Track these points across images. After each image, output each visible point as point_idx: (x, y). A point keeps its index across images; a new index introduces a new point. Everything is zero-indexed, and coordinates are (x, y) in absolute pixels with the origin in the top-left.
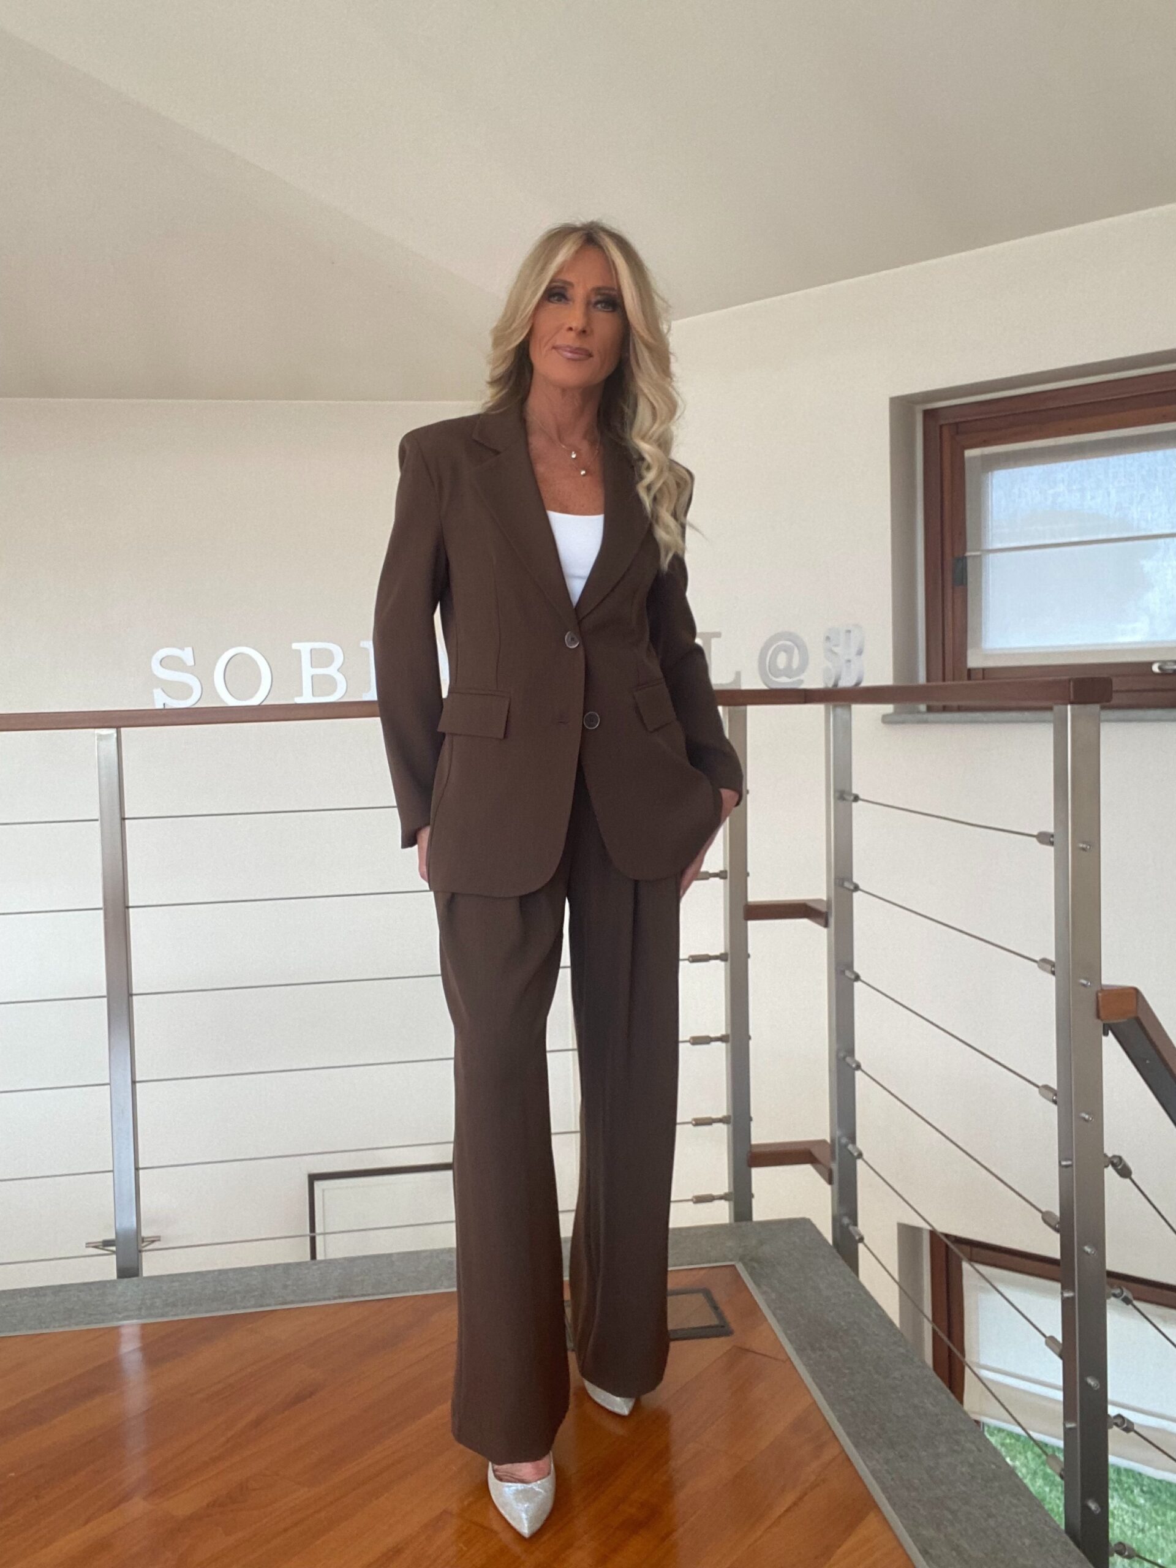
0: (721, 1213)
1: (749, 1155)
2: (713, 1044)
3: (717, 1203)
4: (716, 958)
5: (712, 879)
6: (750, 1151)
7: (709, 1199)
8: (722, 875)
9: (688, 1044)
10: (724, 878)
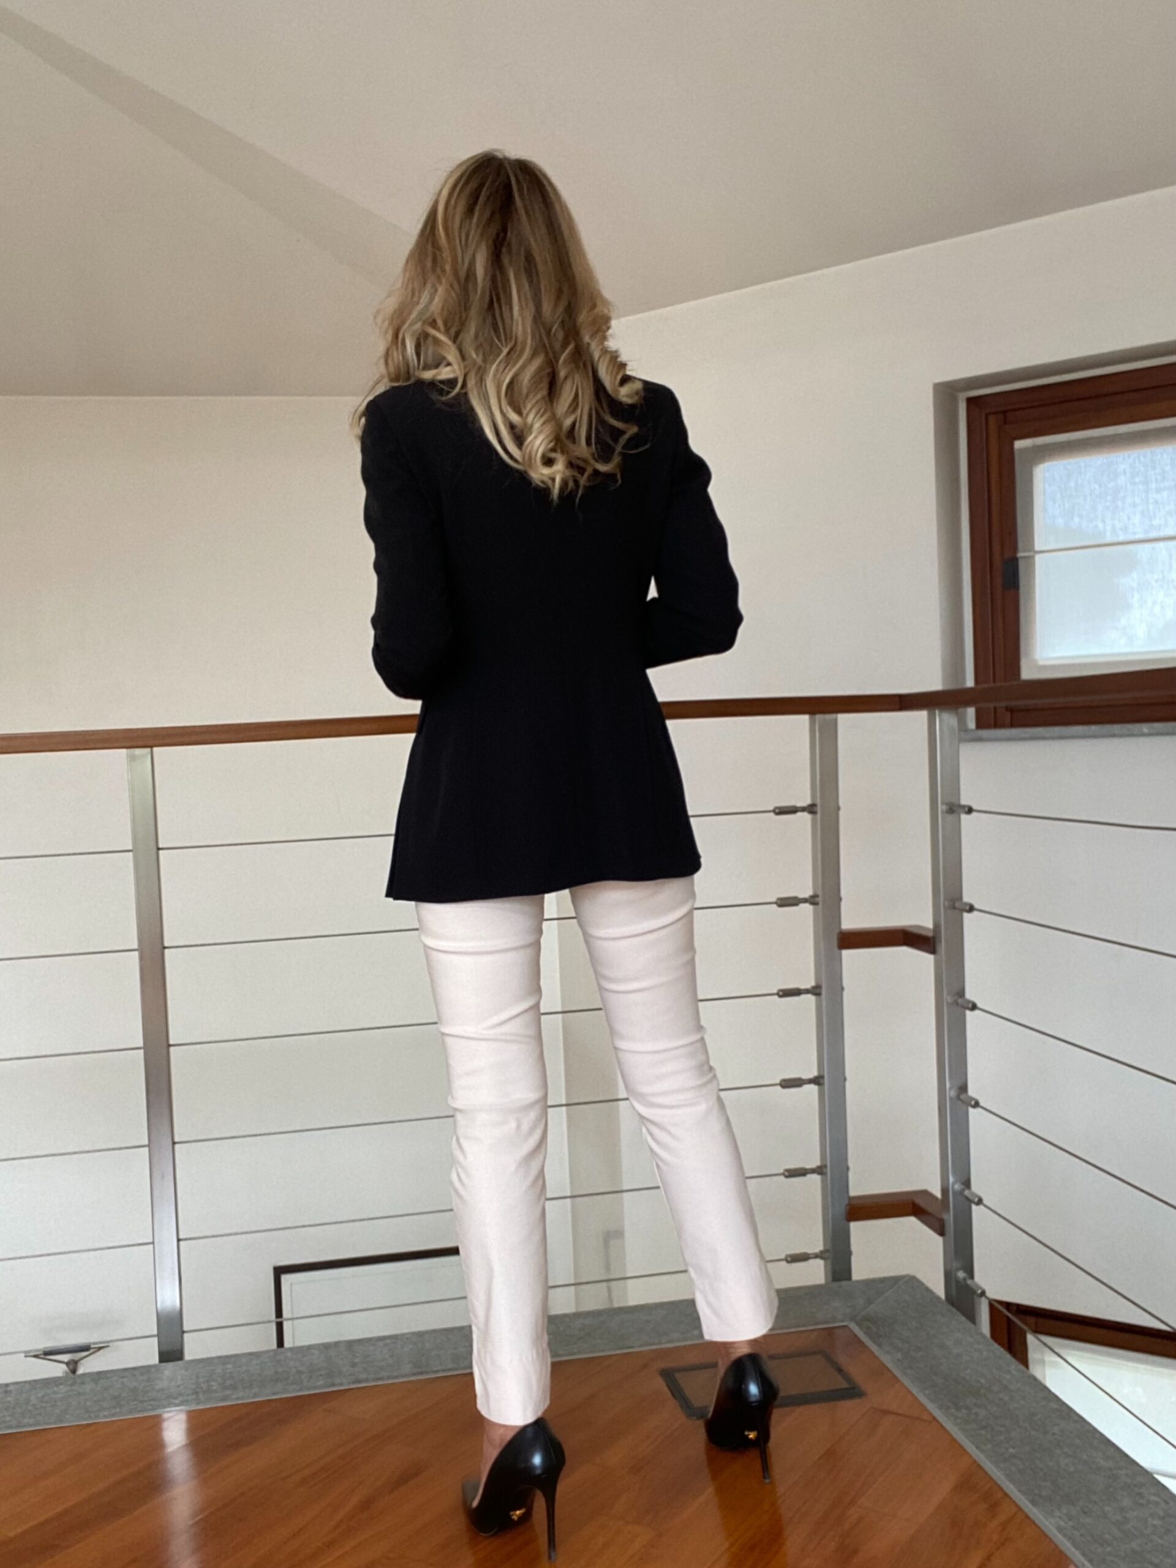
1: (848, 1207)
2: (806, 1087)
4: (807, 991)
5: (802, 905)
6: (849, 1204)
7: (804, 1257)
8: (812, 900)
9: (779, 1088)
10: (814, 904)
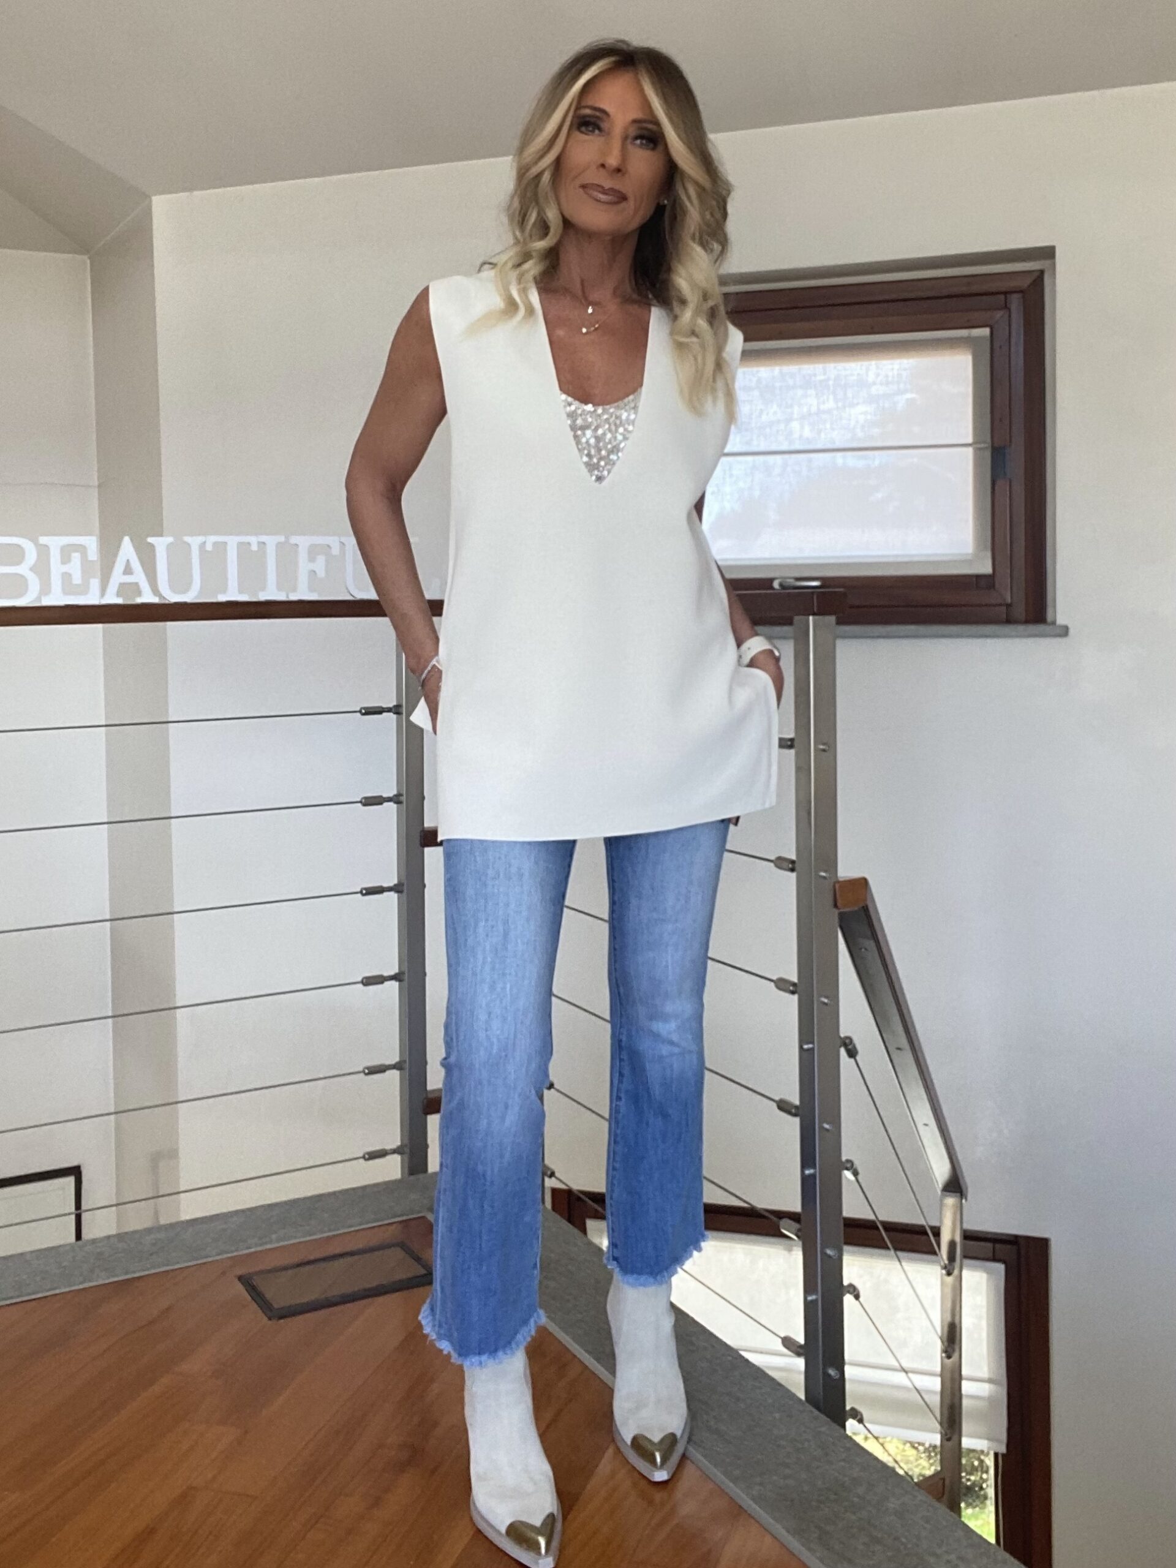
0: (392, 1169)
1: (425, 1101)
2: (387, 984)
3: (389, 1157)
4: (389, 889)
5: (386, 804)
6: (426, 1098)
7: (381, 1154)
8: (396, 799)
9: (360, 986)
10: (398, 802)
